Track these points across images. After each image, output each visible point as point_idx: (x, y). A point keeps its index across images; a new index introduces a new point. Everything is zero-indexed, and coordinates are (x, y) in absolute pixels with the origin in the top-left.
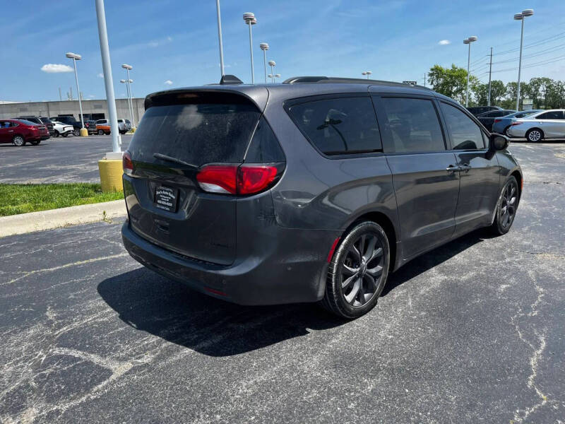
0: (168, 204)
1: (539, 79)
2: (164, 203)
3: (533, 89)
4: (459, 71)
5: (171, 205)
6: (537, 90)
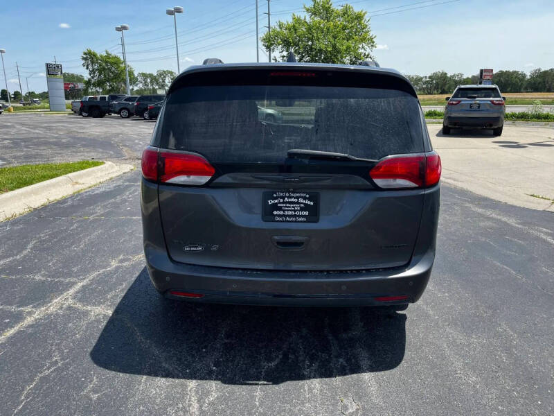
0: (301, 213)
1: (164, 71)
2: (290, 213)
3: (161, 80)
4: (113, 57)
5: (307, 213)
6: (164, 81)
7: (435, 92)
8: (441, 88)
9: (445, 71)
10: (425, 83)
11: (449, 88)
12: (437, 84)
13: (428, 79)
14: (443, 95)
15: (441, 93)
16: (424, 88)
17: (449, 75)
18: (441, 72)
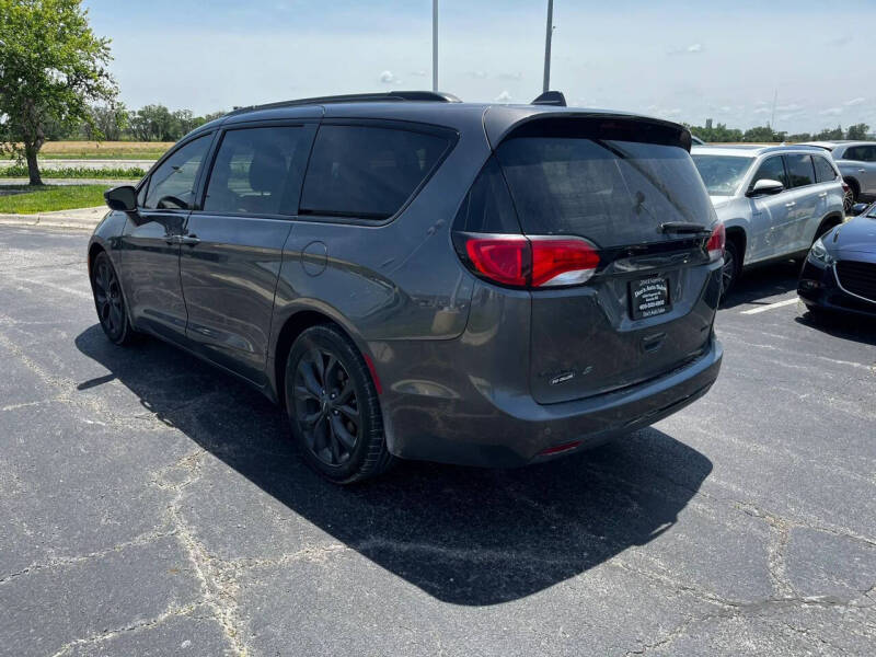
0: (657, 304)
2: (651, 305)
5: (662, 303)
7: (155, 137)
8: (163, 131)
9: (163, 105)
10: (134, 121)
11: (176, 132)
12: (154, 123)
13: (137, 116)
14: (168, 143)
15: (164, 140)
16: (134, 132)
17: (170, 112)
18: (157, 105)
